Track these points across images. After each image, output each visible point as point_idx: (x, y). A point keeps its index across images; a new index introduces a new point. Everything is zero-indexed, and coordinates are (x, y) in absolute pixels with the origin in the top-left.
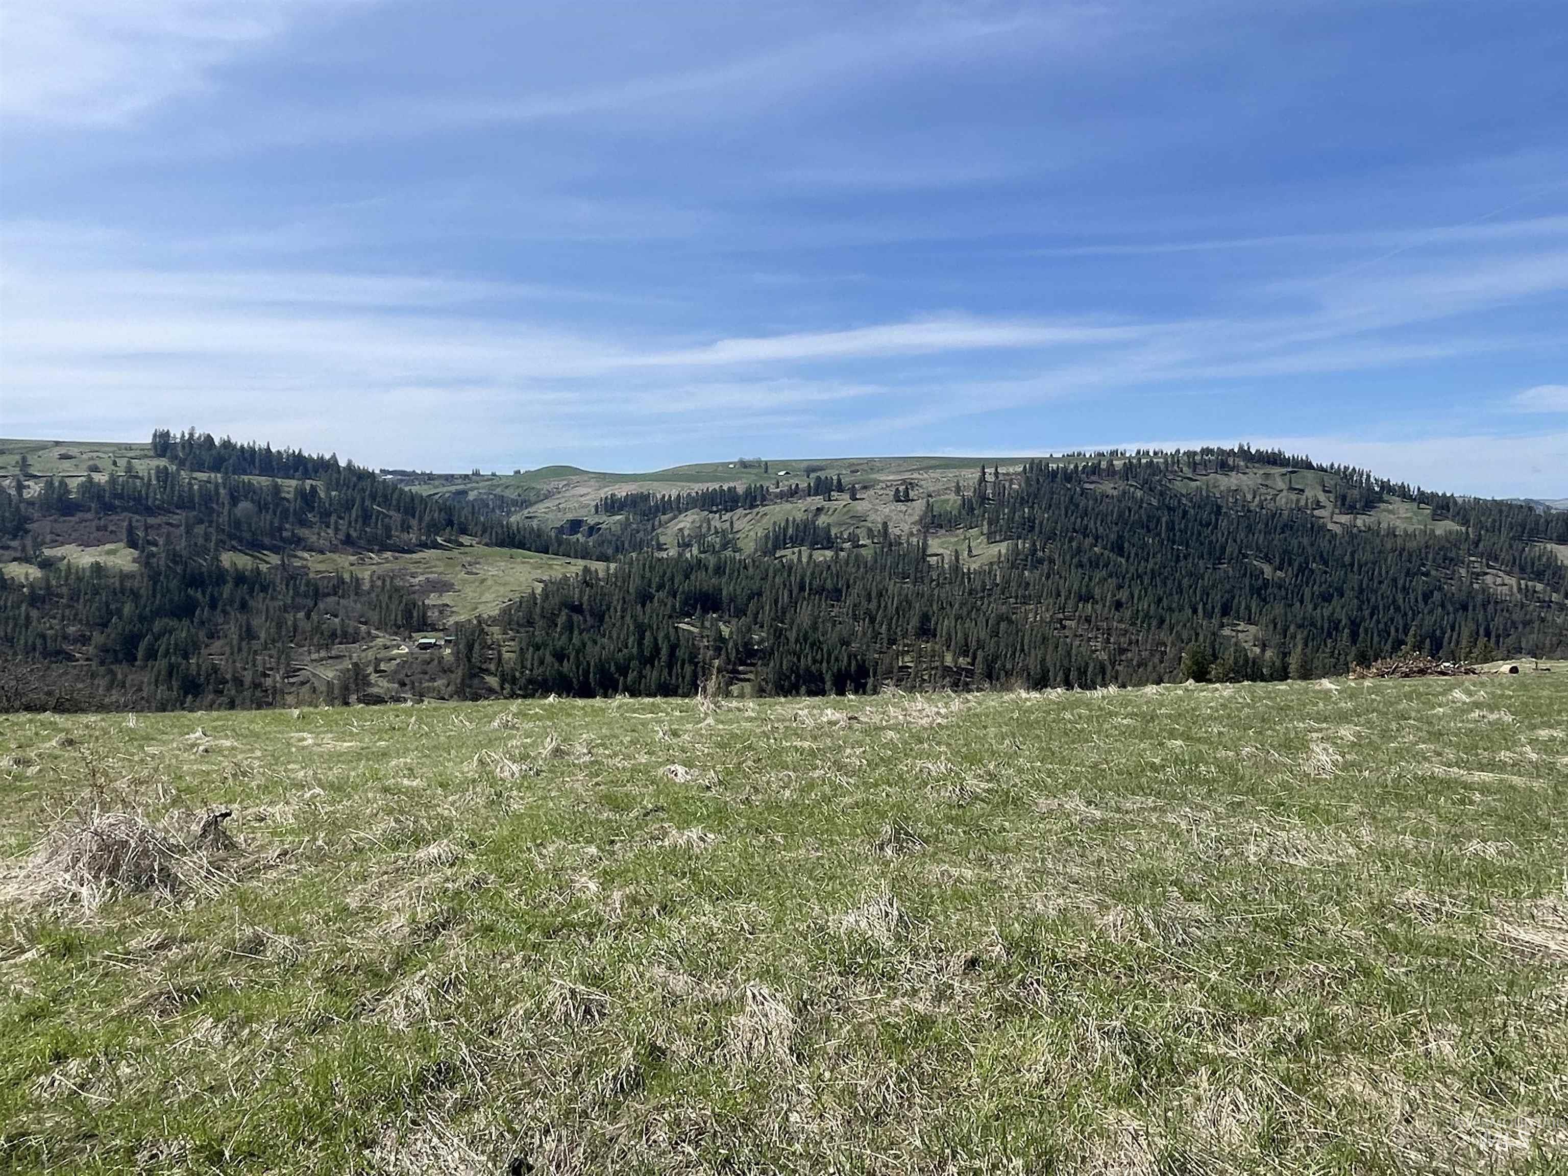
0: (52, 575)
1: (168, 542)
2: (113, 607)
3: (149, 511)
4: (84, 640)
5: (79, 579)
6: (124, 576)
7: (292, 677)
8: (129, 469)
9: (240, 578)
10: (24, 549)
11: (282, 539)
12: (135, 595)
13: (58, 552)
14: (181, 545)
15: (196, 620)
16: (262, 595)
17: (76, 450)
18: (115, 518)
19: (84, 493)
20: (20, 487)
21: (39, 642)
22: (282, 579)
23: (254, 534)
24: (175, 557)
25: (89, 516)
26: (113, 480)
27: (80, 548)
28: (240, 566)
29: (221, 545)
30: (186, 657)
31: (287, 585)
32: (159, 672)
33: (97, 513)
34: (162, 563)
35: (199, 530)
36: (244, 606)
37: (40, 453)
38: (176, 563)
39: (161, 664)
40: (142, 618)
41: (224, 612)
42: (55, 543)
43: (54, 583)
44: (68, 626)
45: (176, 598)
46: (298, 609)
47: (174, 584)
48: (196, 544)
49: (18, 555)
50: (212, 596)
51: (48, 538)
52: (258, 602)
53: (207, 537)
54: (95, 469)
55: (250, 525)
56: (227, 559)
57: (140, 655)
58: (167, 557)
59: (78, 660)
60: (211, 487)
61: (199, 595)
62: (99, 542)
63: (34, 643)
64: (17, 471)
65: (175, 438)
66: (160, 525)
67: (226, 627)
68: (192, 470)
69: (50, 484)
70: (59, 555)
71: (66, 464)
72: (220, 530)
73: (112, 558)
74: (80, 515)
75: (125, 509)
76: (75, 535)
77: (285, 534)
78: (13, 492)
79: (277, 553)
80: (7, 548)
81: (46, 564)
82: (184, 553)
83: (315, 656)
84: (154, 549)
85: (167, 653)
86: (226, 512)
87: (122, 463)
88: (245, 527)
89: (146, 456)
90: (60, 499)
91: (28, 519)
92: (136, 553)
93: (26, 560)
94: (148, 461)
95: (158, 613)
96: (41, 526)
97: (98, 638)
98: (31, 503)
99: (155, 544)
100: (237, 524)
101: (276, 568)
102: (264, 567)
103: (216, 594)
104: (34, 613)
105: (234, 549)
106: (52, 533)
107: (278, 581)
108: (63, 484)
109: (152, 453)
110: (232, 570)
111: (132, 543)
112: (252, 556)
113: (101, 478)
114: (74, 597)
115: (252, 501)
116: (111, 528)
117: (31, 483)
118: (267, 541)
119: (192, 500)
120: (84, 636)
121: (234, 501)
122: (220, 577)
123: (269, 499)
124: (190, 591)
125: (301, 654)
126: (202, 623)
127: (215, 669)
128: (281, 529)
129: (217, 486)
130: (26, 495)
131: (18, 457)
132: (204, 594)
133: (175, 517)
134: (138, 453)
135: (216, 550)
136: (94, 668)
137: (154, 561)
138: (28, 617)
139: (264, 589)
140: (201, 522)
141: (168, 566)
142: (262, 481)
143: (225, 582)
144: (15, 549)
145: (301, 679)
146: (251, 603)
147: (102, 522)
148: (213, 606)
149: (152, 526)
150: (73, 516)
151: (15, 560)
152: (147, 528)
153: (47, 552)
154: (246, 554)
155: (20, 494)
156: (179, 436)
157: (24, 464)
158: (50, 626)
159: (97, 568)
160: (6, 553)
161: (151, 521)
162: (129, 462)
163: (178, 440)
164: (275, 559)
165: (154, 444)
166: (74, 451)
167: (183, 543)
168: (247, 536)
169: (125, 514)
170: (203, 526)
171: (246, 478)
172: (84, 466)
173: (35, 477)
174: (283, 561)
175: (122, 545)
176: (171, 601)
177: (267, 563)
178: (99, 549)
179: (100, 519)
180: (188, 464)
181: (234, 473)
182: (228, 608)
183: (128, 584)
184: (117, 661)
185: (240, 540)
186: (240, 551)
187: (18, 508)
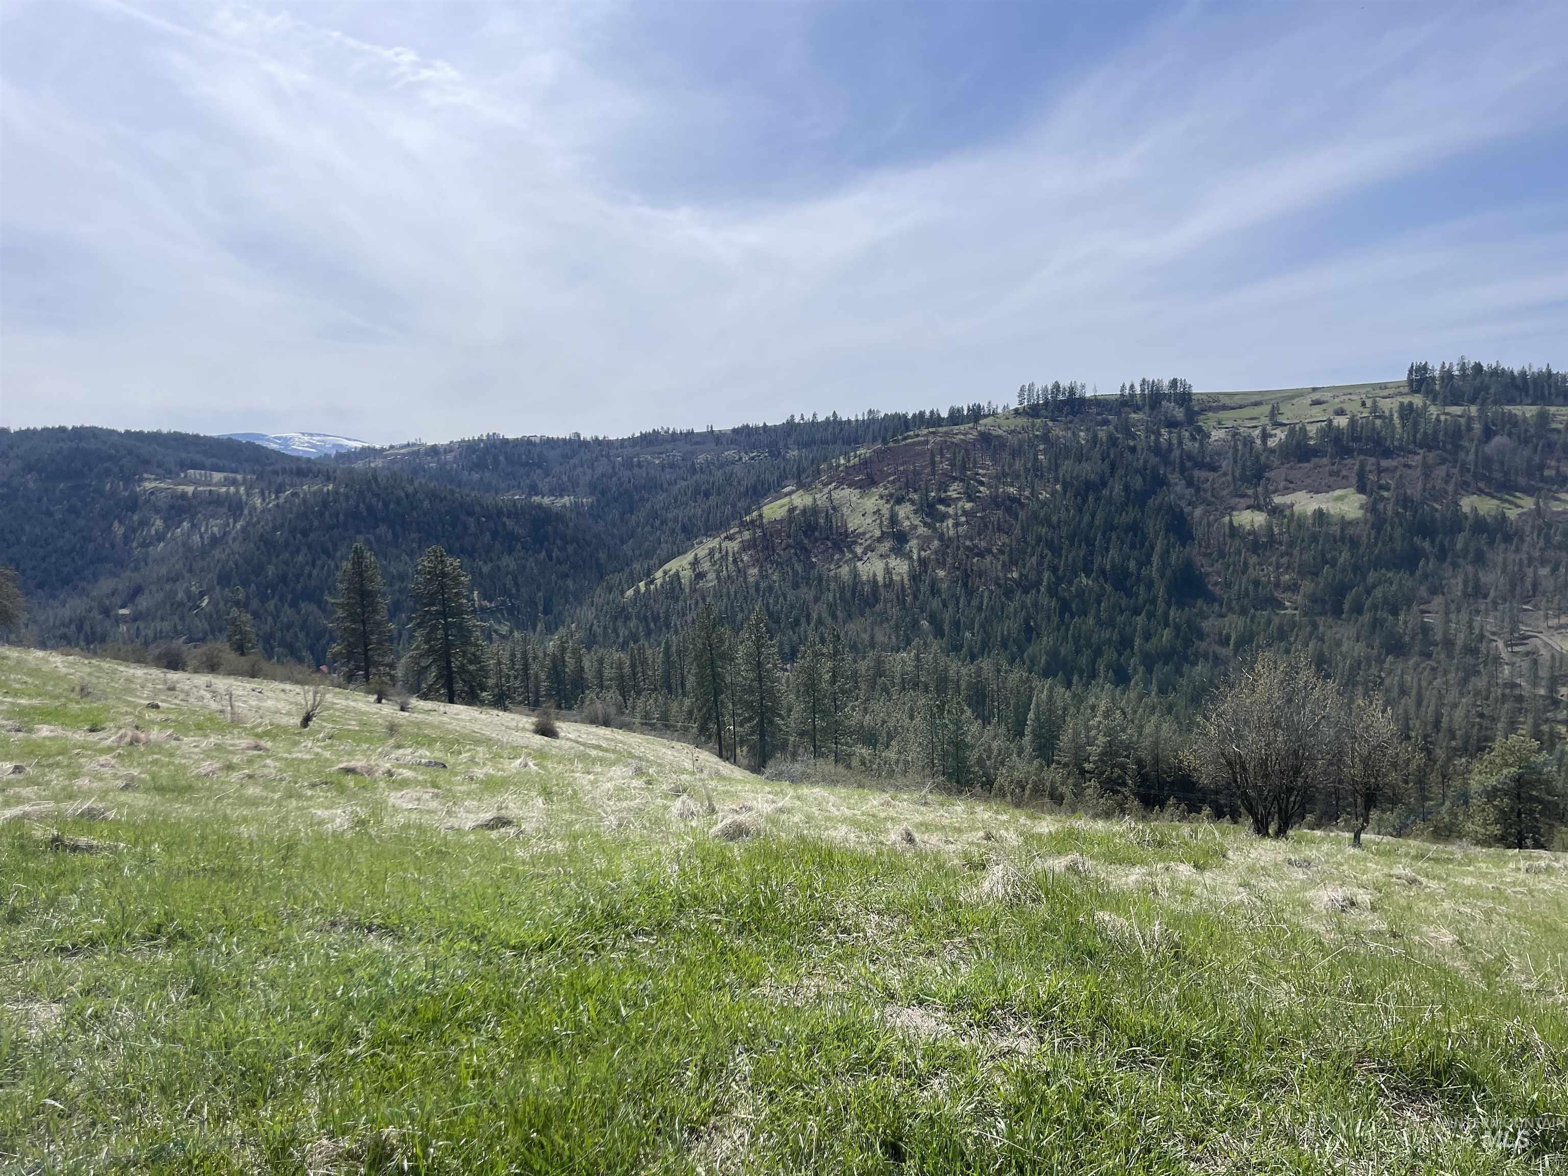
0: (1275, 521)
1: (1400, 485)
2: (1329, 556)
3: (1387, 453)
4: (1293, 588)
5: (1300, 527)
6: (1345, 524)
7: (1516, 645)
8: (1375, 408)
9: (1480, 526)
10: (1256, 497)
11: (1543, 479)
12: (1354, 543)
13: (1287, 499)
14: (1415, 490)
15: (1418, 573)
16: (1503, 546)
17: (1330, 394)
18: (1349, 461)
19: (1323, 437)
20: (1265, 436)
21: (1251, 588)
22: (1533, 527)
23: (1506, 474)
24: (1405, 502)
25: (1325, 461)
26: (1353, 422)
27: (1309, 496)
28: (1481, 513)
29: (1465, 487)
30: (1395, 612)
31: (1539, 535)
32: (1362, 626)
33: (1332, 457)
34: (1390, 508)
35: (1440, 472)
36: (1480, 559)
37: (1294, 401)
38: (1405, 508)
39: (1366, 618)
40: (1356, 568)
41: (1455, 565)
42: (1287, 490)
43: (1276, 530)
44: (1282, 574)
45: (1399, 548)
46: (1543, 562)
47: (1398, 532)
48: (1434, 487)
49: (1251, 501)
50: (1442, 546)
51: (1282, 484)
52: (1498, 555)
53: (1448, 478)
54: (1340, 412)
55: (1502, 463)
56: (1467, 503)
57: (1346, 607)
58: (1397, 503)
59: (1286, 609)
60: (1463, 421)
61: (1426, 545)
62: (1330, 488)
63: (1247, 590)
64: (1265, 421)
65: (1433, 370)
66: (1396, 468)
67: (1453, 581)
68: (1445, 404)
69: (1292, 431)
70: (1289, 502)
71: (1317, 409)
72: (1464, 469)
73: (1339, 504)
74: (1315, 460)
75: (1361, 452)
76: (1308, 481)
77: (1547, 473)
78: (1258, 442)
79: (1531, 495)
80: (1244, 496)
81: (1275, 511)
82: (1417, 497)
83: (1553, 622)
84: (1386, 494)
85: (1375, 607)
86: (1473, 450)
87: (1369, 403)
88: (1496, 466)
89: (1401, 394)
90: (1299, 445)
91: (1268, 467)
92: (1363, 497)
93: (1258, 508)
94: (1400, 399)
95: (1376, 564)
96: (1278, 475)
97: (1307, 586)
98: (1272, 451)
99: (1388, 490)
100: (1488, 461)
101: (1529, 513)
102: (1512, 514)
103: (1446, 543)
104: (1253, 559)
105: (1480, 492)
106: (1286, 480)
107: (1528, 529)
108: (1303, 430)
109: (1406, 390)
110: (1471, 516)
111: (1361, 489)
112: (1500, 499)
113: (1342, 422)
114: (1291, 544)
115: (1510, 435)
116: (1344, 473)
117: (1278, 432)
118: (1522, 481)
119: (1435, 438)
120: (1295, 584)
121: (1488, 434)
122: (1456, 523)
123: (1532, 431)
124: (1417, 540)
125: (1537, 619)
126: (1426, 576)
127: (1425, 629)
128: (1541, 467)
129: (1470, 419)
130: (1272, 443)
131: (1269, 407)
132: (1433, 542)
133: (1417, 457)
134: (1391, 391)
135: (1456, 492)
136: (1297, 618)
137: (1381, 507)
138: (1246, 564)
139: (1507, 539)
140: (1443, 461)
141: (1397, 514)
142: (1529, 411)
143: (1460, 530)
144: (1249, 496)
145: (1529, 648)
146: (1489, 555)
147: (1335, 468)
148: (1442, 555)
149: (1386, 470)
150: (1308, 461)
151: (1248, 508)
152: (1380, 471)
153: (1277, 500)
154: (1493, 497)
155: (1264, 442)
156: (1438, 368)
157: (1274, 413)
158: (1267, 574)
159: (1320, 515)
160: (1242, 501)
161: (1384, 463)
162: (1375, 402)
163: (1437, 374)
164: (1528, 503)
165: (1410, 381)
166: (1327, 396)
167: (1420, 486)
168: (1498, 475)
169: (1362, 457)
170: (1444, 467)
171: (1507, 408)
172: (1331, 410)
173: (1285, 425)
174: (1537, 504)
175: (1351, 490)
176: (1393, 550)
177: (1518, 506)
178: (1328, 495)
179: (1333, 464)
180: (1441, 397)
181: (1495, 403)
182: (1461, 561)
183: (1350, 531)
184: (1323, 613)
185: (1489, 480)
186: (1487, 494)
187: (1257, 458)
